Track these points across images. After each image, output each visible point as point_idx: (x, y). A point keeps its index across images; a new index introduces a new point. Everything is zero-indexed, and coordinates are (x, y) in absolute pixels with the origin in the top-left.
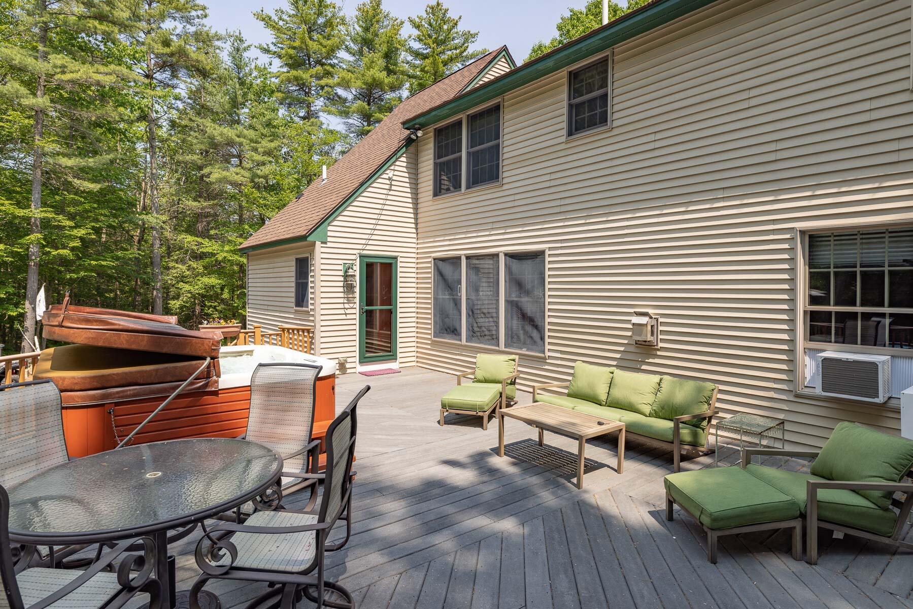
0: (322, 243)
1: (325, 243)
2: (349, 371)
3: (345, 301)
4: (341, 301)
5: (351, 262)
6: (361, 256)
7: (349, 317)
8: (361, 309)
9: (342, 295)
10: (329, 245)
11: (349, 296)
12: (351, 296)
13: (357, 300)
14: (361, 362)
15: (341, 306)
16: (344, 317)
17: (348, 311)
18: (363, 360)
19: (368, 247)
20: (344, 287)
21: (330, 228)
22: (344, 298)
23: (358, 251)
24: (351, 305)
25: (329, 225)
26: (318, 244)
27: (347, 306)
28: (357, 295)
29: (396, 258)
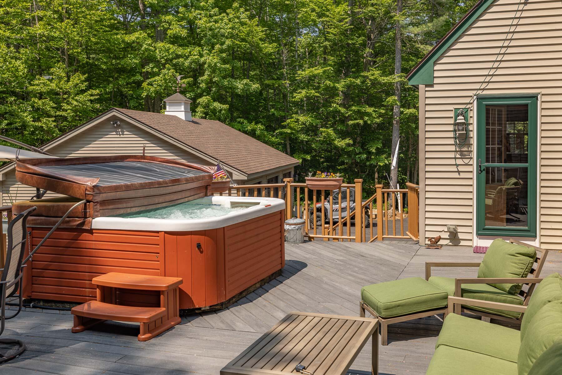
0: (427, 86)
1: (432, 86)
2: (462, 243)
3: (458, 156)
4: (452, 155)
5: (463, 106)
6: (480, 99)
7: (463, 175)
8: (479, 167)
9: (453, 148)
10: (436, 87)
11: (464, 149)
12: (465, 149)
13: (474, 155)
14: (478, 235)
15: (453, 162)
16: (456, 175)
17: (461, 169)
18: (482, 232)
19: (491, 86)
20: (455, 138)
21: (436, 67)
22: (456, 151)
23: (475, 92)
24: (466, 161)
25: (435, 63)
26: (421, 87)
27: (459, 162)
28: (474, 148)
29: (534, 97)
